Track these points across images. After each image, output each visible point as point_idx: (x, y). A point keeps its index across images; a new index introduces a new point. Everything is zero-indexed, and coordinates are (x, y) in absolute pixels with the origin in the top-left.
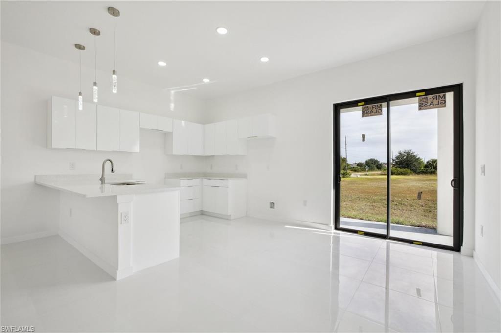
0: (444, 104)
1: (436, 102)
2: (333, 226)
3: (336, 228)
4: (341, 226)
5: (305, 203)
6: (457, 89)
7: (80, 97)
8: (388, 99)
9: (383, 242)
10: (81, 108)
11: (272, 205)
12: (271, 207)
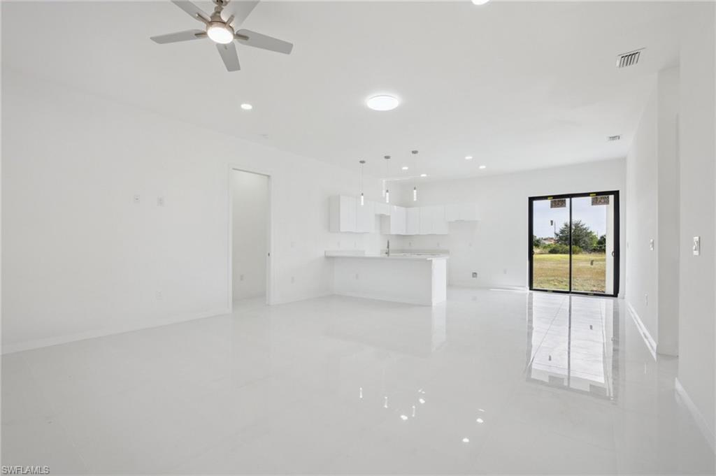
0: (607, 202)
1: (603, 201)
2: (528, 288)
3: (531, 288)
4: (534, 288)
5: (505, 272)
6: (616, 194)
7: (362, 197)
8: (571, 196)
9: (567, 296)
10: (362, 204)
11: (475, 274)
12: (473, 277)
